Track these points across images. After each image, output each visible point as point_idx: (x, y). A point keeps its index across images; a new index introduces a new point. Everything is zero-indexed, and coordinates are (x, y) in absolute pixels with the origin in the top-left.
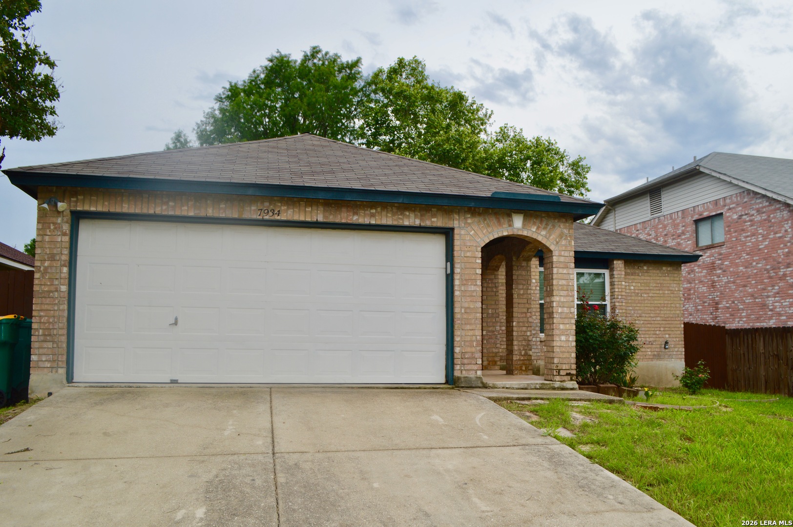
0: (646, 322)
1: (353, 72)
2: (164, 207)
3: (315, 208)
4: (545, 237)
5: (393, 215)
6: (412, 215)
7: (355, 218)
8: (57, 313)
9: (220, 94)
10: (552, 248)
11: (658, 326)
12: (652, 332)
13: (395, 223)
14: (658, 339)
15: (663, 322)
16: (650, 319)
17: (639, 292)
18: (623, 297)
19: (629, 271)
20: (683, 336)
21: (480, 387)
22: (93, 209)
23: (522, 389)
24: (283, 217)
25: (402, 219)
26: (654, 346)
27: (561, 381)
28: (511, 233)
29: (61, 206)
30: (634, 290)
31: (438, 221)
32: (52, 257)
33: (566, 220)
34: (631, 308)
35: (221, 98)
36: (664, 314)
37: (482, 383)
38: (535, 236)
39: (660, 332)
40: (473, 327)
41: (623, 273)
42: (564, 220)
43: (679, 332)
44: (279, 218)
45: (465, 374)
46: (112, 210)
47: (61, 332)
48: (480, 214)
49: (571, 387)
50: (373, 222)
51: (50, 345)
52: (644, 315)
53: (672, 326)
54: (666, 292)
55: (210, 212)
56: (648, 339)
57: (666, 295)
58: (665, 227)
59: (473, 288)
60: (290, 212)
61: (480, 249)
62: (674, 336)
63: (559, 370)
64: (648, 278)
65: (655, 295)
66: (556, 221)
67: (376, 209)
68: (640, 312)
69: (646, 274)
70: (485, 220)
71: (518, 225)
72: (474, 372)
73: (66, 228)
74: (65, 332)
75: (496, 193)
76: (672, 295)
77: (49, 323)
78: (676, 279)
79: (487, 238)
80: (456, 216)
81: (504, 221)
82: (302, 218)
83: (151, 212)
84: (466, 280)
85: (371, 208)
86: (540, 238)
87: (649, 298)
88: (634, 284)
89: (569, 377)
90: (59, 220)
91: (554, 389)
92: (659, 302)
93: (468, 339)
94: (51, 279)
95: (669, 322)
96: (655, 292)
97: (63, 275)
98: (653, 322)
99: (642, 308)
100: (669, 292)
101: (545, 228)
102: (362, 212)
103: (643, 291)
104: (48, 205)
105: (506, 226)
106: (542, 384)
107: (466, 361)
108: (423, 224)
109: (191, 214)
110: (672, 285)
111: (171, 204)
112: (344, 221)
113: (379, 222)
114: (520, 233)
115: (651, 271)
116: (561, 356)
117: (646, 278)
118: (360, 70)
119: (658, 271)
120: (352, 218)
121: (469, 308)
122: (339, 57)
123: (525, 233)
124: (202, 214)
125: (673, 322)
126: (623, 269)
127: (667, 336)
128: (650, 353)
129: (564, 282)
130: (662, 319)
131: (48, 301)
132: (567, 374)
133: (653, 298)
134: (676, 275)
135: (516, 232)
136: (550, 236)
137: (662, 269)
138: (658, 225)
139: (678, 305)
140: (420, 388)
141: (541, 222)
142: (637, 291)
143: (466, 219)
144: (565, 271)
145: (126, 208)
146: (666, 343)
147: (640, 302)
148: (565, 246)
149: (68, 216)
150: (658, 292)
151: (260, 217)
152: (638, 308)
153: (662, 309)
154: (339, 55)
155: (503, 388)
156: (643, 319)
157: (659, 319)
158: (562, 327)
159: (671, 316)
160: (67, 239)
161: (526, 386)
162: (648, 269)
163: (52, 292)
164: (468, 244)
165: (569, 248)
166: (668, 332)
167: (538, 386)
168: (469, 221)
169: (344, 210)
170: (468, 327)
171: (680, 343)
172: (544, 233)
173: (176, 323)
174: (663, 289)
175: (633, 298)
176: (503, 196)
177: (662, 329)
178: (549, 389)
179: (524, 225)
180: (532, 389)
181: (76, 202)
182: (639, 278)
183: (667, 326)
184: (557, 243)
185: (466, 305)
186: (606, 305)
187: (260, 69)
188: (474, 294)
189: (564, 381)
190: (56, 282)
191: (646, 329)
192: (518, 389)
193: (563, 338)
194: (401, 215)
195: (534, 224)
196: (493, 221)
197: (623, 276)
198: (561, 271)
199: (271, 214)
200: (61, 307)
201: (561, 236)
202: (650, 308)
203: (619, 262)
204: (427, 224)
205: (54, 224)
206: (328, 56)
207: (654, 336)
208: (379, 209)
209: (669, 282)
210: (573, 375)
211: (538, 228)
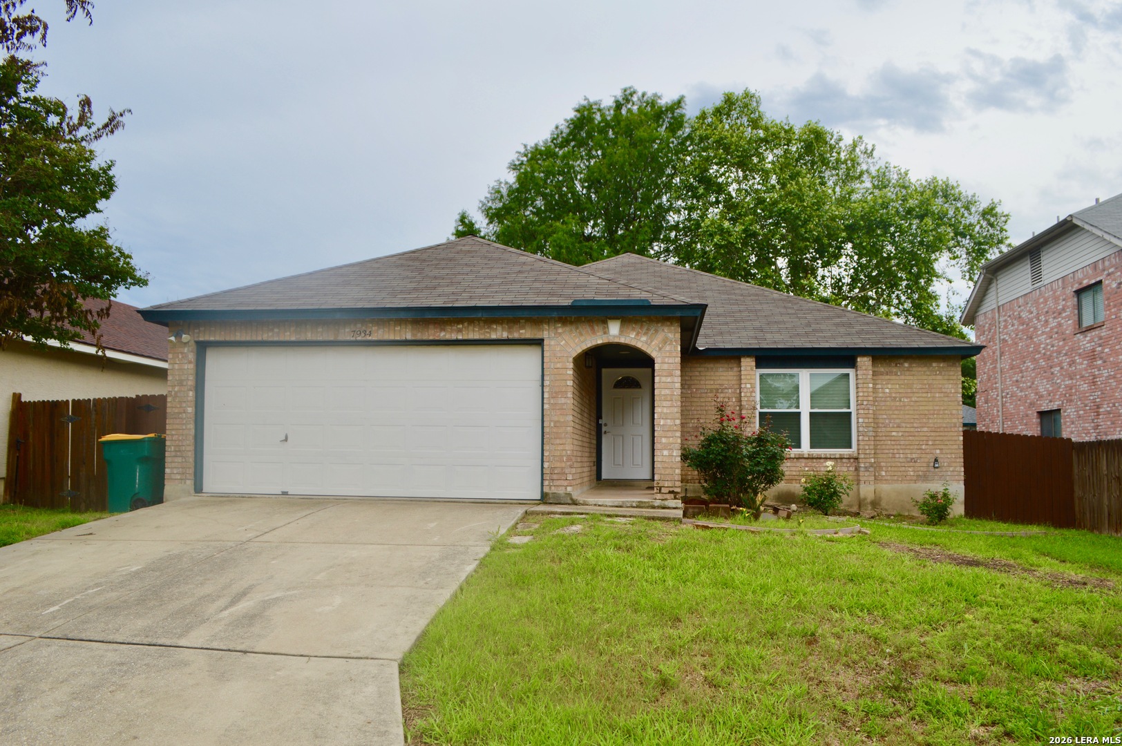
0: (907, 434)
1: (675, 114)
2: (270, 334)
3: (403, 326)
4: (646, 343)
5: (481, 329)
6: (499, 328)
7: (442, 334)
8: (185, 432)
9: (513, 161)
10: (654, 355)
11: (925, 438)
12: (916, 447)
13: (482, 337)
14: (923, 456)
15: (933, 434)
16: (912, 430)
17: (898, 395)
18: (870, 403)
19: (883, 370)
20: (962, 451)
21: (569, 504)
22: (212, 339)
23: (617, 507)
24: (374, 337)
25: (490, 333)
26: (917, 464)
27: (662, 500)
28: (606, 341)
29: (185, 337)
30: (890, 393)
31: (526, 333)
32: (181, 383)
33: (671, 323)
34: (885, 417)
35: (515, 165)
36: (934, 423)
37: (572, 499)
38: (633, 343)
39: (927, 447)
40: (563, 441)
41: (871, 372)
42: (669, 323)
43: (956, 447)
44: (370, 338)
45: (554, 490)
46: (228, 339)
47: (188, 448)
48: (571, 323)
49: (674, 506)
50: (460, 337)
51: (180, 460)
52: (904, 425)
53: (945, 438)
54: (937, 395)
55: (309, 336)
56: (909, 456)
57: (937, 399)
58: (1046, 301)
59: (563, 401)
60: (381, 332)
61: (571, 360)
62: (948, 451)
63: (660, 488)
64: (911, 378)
65: (921, 399)
66: (659, 325)
67: (462, 324)
68: (897, 421)
69: (907, 373)
70: (577, 328)
71: (614, 332)
72: (563, 488)
73: (192, 356)
74: (192, 448)
75: (575, 300)
76: (946, 399)
77: (179, 440)
78: (951, 377)
79: (579, 347)
80: (546, 327)
81: (599, 329)
82: (392, 337)
83: (259, 338)
84: (556, 393)
85: (458, 323)
86: (639, 345)
87: (912, 404)
88: (890, 386)
89: (672, 496)
90: (186, 350)
91: (654, 507)
92: (927, 408)
93: (558, 453)
94: (180, 402)
95: (941, 434)
96: (920, 395)
97: (189, 399)
98: (916, 434)
99: (900, 417)
100: (942, 395)
101: (646, 334)
102: (448, 328)
103: (903, 395)
104: (175, 337)
105: (600, 333)
106: (639, 502)
107: (555, 477)
108: (510, 337)
109: (293, 339)
110: (946, 386)
111: (276, 330)
112: (431, 338)
113: (466, 337)
114: (617, 340)
115: (914, 369)
116: (663, 472)
117: (907, 378)
118: (684, 111)
119: (925, 369)
120: (439, 336)
121: (558, 421)
122: (660, 98)
123: (622, 340)
124: (302, 338)
125: (946, 434)
126: (870, 368)
127: (938, 451)
128: (912, 473)
129: (668, 392)
130: (930, 429)
131: (178, 421)
132: (670, 492)
133: (918, 404)
134: (952, 373)
135: (612, 340)
136: (652, 342)
137: (931, 366)
138: (1039, 299)
139: (954, 412)
140: (506, 503)
141: (641, 328)
142: (894, 395)
143: (556, 328)
144: (669, 380)
145: (239, 336)
146: (936, 460)
147: (899, 408)
148: (670, 352)
149: (193, 346)
150: (924, 395)
151: (353, 339)
152: (895, 416)
153: (931, 417)
154: (659, 94)
155: (595, 505)
156: (903, 430)
157: (925, 429)
158: (664, 440)
159: (944, 425)
160: (192, 366)
161: (621, 504)
162: (910, 367)
163: (181, 413)
164: (559, 355)
165: (674, 354)
166: (940, 447)
167: (634, 505)
168: (560, 330)
169: (431, 326)
170: (558, 441)
171: (958, 460)
172: (644, 339)
173: (286, 440)
174: (933, 391)
175: (888, 403)
176: (585, 304)
177: (930, 443)
178: (648, 507)
179: (621, 331)
180: (628, 507)
181: (199, 333)
182: (897, 378)
183: (938, 438)
184: (660, 349)
185: (556, 418)
186: (850, 413)
187: (563, 122)
188: (565, 407)
189: (666, 499)
190: (184, 405)
191: (907, 443)
192: (612, 506)
193: (666, 453)
194: (488, 328)
195: (633, 329)
196: (585, 329)
197: (870, 377)
198: (664, 379)
199: (363, 335)
200: (188, 427)
201: (665, 341)
202: (913, 417)
203: (865, 359)
204: (516, 335)
205: (182, 353)
206: (645, 98)
207: (919, 451)
208: (466, 324)
209: (941, 382)
210: (678, 493)
211: (637, 334)
